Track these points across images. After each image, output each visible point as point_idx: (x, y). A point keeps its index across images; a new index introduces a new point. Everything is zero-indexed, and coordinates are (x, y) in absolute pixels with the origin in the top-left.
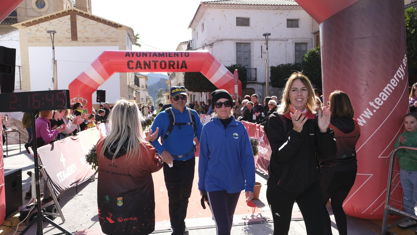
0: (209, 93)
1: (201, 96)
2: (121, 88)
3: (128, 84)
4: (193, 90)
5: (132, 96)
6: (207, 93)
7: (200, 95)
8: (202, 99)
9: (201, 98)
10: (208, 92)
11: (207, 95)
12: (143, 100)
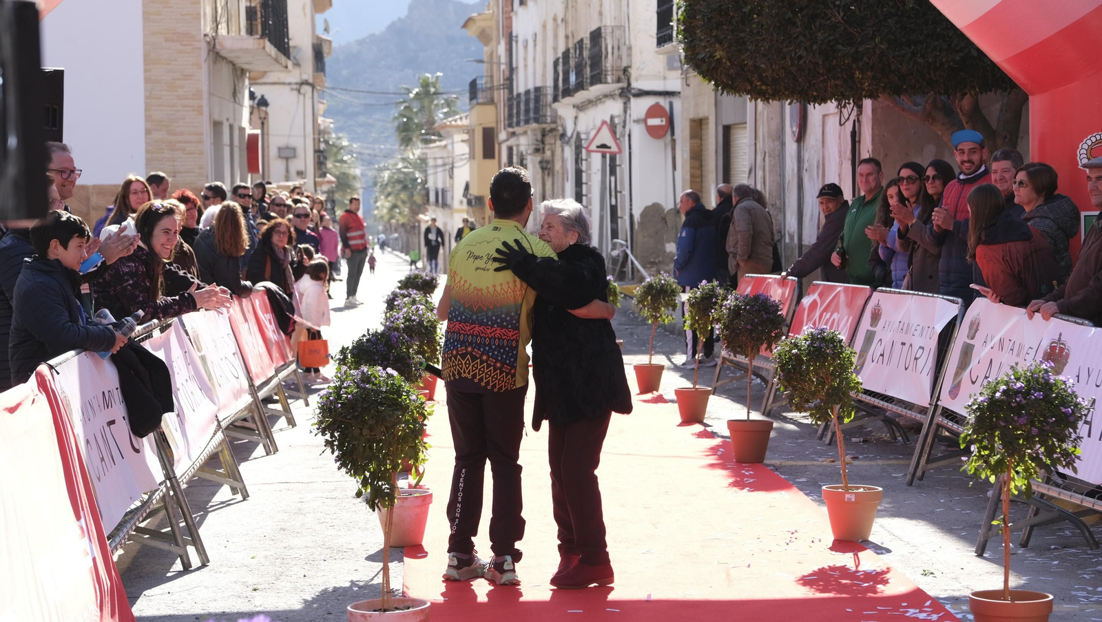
0: (874, 111)
1: (801, 137)
2: (148, 60)
3: (208, 29)
4: (761, 79)
5: (231, 127)
6: (860, 107)
7: (790, 130)
8: (806, 156)
9: (791, 146)
10: (868, 104)
11: (858, 122)
12: (296, 165)
